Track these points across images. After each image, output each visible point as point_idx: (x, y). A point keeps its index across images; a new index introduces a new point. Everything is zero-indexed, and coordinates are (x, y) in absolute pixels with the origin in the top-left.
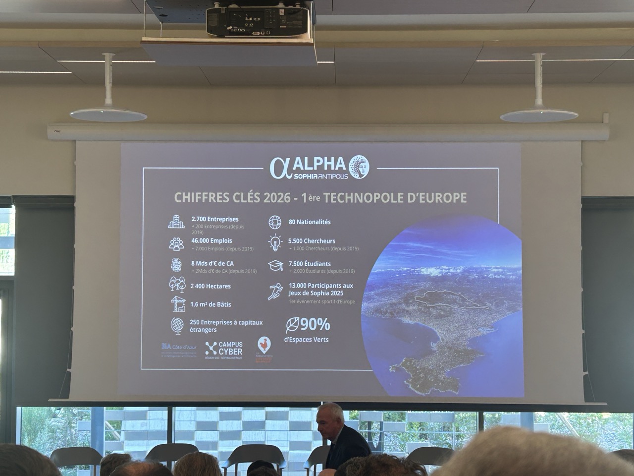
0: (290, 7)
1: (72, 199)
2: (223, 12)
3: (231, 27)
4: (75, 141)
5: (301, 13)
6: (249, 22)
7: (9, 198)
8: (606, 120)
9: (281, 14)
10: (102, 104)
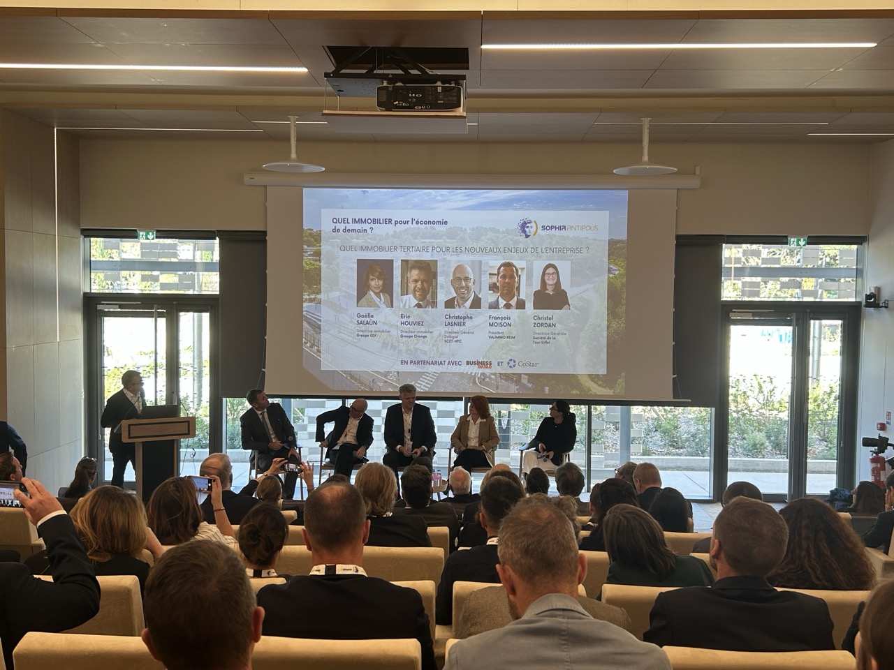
0: (446, 85)
1: (265, 233)
2: (391, 89)
3: (397, 102)
4: (266, 186)
5: (456, 90)
6: (412, 98)
7: (214, 232)
8: (698, 172)
9: (439, 91)
10: (288, 158)
